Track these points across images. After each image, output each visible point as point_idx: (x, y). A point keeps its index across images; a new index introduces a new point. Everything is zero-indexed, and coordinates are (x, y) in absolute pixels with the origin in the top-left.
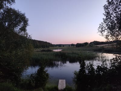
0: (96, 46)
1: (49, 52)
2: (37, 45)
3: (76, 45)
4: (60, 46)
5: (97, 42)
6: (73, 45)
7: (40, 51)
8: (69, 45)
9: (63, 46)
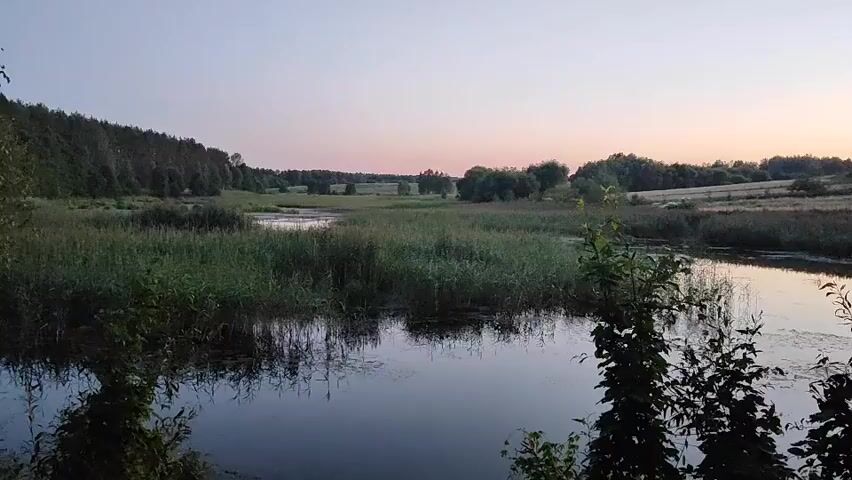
0: (630, 195)
1: (213, 235)
2: (106, 171)
3: (460, 183)
4: (318, 182)
5: (641, 161)
6: (430, 182)
7: (126, 223)
8: (402, 182)
9: (349, 191)
